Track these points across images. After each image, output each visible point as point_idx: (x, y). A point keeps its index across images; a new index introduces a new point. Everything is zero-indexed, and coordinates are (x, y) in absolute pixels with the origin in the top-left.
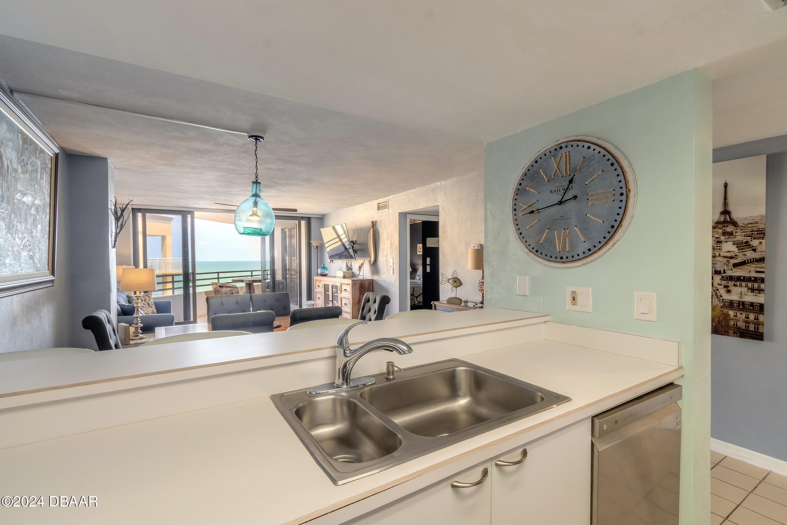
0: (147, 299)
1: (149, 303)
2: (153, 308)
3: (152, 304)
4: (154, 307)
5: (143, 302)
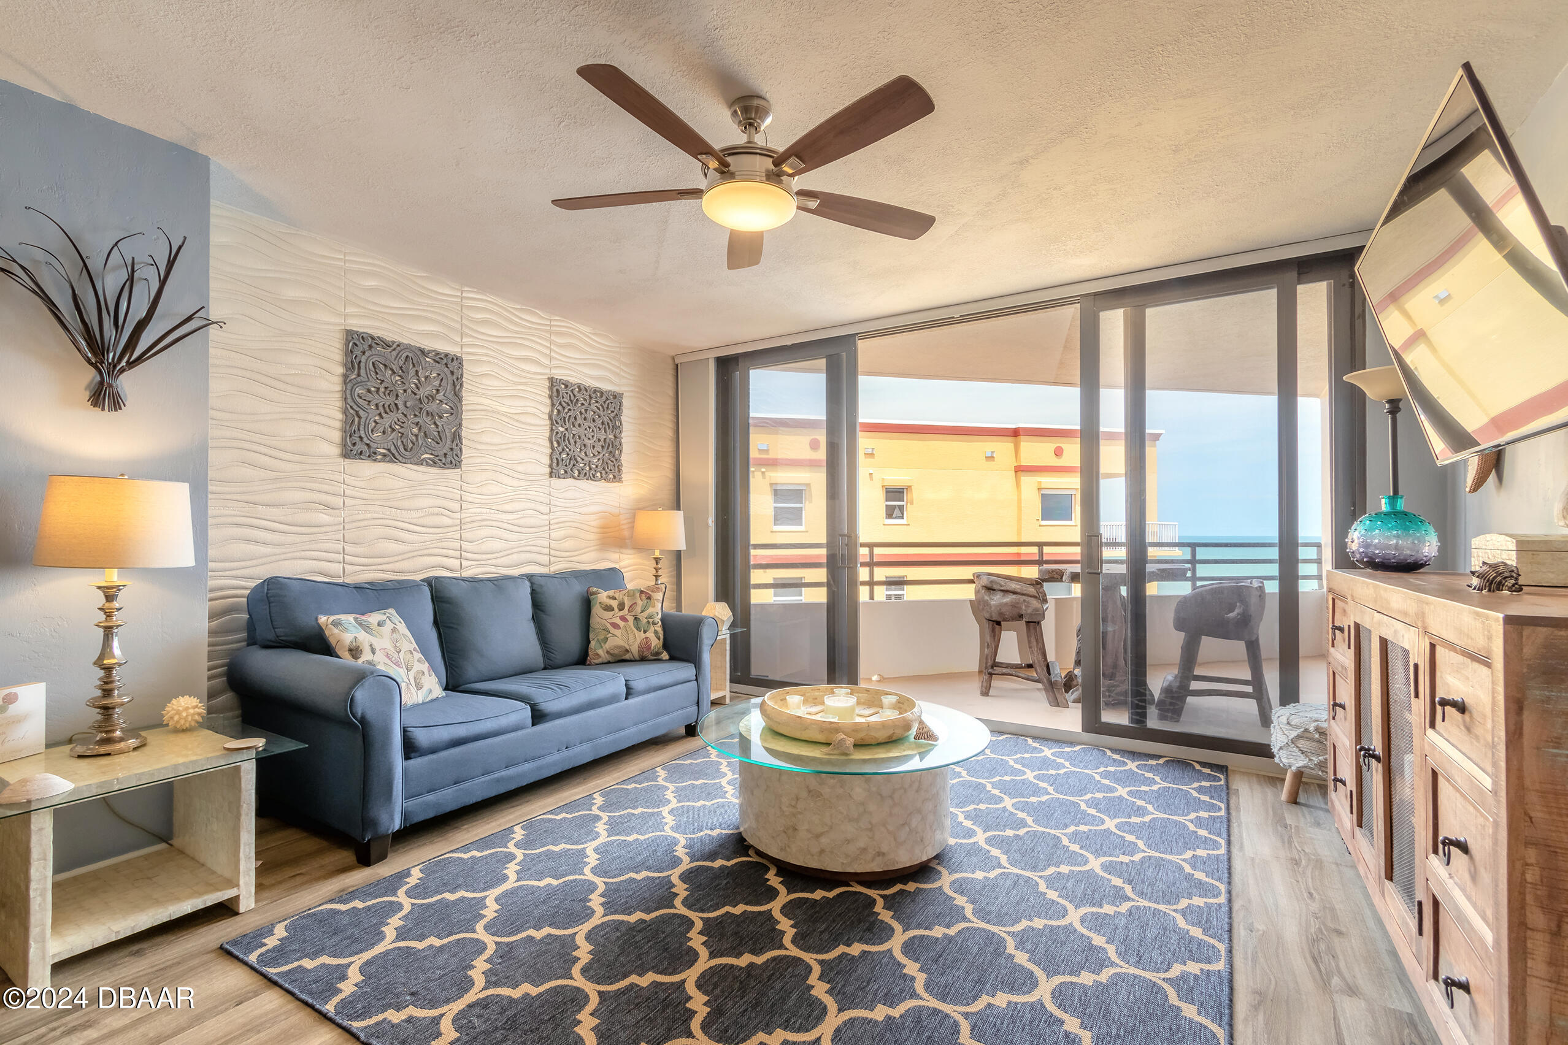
0: (640, 604)
1: (641, 616)
2: (650, 635)
3: (650, 622)
4: (656, 632)
5: (621, 613)
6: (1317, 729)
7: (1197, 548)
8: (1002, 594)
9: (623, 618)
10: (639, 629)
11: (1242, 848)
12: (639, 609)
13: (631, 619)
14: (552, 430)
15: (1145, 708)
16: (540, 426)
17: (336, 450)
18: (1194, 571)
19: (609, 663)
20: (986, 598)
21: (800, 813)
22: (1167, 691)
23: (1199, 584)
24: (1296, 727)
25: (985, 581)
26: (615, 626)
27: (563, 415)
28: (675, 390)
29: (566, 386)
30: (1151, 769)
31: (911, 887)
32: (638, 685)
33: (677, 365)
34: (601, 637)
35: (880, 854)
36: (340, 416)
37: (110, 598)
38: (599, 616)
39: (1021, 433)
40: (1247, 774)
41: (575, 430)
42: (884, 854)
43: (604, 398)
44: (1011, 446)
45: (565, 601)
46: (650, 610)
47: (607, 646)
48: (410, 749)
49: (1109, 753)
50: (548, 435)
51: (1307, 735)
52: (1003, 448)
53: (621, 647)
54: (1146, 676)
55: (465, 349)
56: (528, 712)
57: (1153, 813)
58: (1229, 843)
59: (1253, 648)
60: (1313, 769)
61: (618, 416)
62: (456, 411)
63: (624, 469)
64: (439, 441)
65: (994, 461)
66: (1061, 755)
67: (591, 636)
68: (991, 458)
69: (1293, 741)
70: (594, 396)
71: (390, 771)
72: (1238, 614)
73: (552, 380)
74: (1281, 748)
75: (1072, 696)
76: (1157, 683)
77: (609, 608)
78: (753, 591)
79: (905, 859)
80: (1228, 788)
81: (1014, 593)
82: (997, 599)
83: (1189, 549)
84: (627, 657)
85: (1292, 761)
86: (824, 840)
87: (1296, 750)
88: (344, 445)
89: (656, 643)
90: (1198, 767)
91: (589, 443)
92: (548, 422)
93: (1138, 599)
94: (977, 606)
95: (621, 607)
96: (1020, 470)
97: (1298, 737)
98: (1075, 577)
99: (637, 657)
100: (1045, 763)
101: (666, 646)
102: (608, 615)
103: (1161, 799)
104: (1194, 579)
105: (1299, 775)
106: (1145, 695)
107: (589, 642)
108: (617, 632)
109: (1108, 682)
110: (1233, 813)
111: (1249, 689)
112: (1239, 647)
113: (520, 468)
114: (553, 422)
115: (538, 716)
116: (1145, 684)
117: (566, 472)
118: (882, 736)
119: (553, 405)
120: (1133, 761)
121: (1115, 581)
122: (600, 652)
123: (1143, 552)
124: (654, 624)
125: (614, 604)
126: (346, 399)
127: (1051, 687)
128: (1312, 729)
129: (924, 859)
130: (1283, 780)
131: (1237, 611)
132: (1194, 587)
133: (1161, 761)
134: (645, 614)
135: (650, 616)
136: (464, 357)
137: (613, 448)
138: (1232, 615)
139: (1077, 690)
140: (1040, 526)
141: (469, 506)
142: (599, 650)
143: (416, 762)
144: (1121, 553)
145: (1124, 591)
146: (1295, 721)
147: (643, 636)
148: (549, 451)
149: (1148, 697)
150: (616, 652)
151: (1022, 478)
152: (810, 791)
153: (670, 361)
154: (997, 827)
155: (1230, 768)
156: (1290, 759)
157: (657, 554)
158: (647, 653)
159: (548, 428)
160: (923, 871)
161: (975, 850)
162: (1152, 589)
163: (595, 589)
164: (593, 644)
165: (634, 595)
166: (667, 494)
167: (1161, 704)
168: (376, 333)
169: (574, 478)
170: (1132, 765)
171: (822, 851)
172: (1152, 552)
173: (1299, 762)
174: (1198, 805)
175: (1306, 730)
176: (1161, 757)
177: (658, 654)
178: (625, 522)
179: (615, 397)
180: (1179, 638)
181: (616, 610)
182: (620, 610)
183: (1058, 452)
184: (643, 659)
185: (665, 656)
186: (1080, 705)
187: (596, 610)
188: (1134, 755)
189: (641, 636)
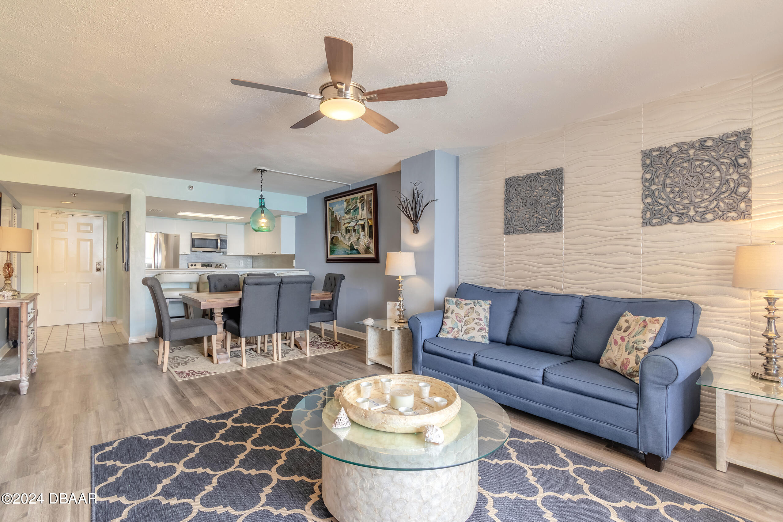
5: (624, 334)
9: (622, 338)
10: (626, 350)
12: (633, 334)
13: (627, 340)
17: (502, 231)
26: (616, 342)
36: (504, 216)
37: (400, 283)
46: (639, 337)
48: (424, 348)
53: (614, 359)
88: (504, 229)
89: (632, 365)
95: (627, 329)
99: (620, 372)
125: (625, 326)
126: (504, 208)
141: (571, 251)
143: (425, 354)
148: (641, 206)
150: (612, 362)
164: (604, 352)
165: (638, 321)
168: (518, 174)
177: (632, 375)
182: (625, 331)
184: (624, 376)
189: (626, 355)
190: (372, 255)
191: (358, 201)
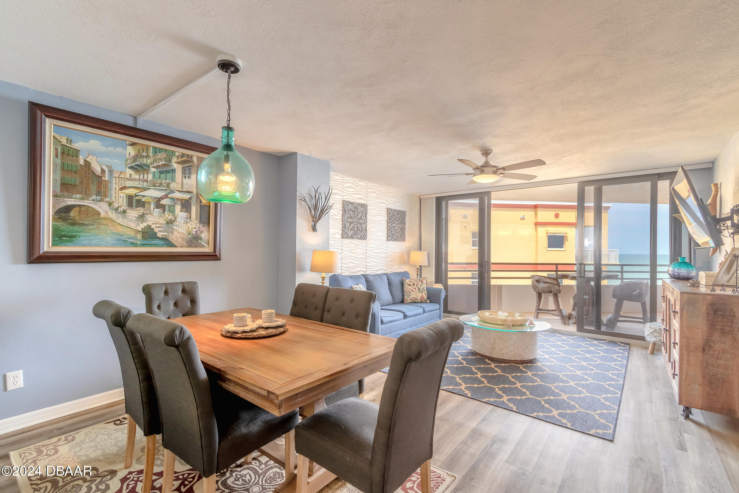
0: (420, 284)
1: (420, 288)
2: (423, 294)
3: (423, 290)
4: (425, 293)
5: (414, 287)
6: (659, 329)
7: (624, 266)
8: (543, 283)
9: (414, 288)
10: (420, 292)
11: (632, 363)
12: (419, 286)
13: (417, 289)
14: (388, 225)
15: (600, 326)
16: (383, 224)
17: (340, 236)
18: (622, 275)
19: (411, 303)
20: (537, 284)
21: (496, 343)
22: (609, 320)
23: (624, 281)
24: (652, 328)
25: (536, 278)
26: (413, 291)
27: (391, 220)
28: (420, 208)
29: (391, 210)
30: (602, 343)
31: (529, 365)
32: (427, 309)
33: (421, 199)
34: (408, 295)
35: (520, 355)
36: (341, 226)
37: (323, 280)
38: (407, 288)
39: (538, 207)
40: (637, 346)
41: (394, 225)
42: (521, 355)
43: (401, 213)
44: (533, 213)
45: (396, 281)
46: (423, 286)
47: (410, 297)
48: (382, 322)
49: (587, 339)
50: (386, 227)
51: (656, 331)
52: (529, 214)
53: (415, 298)
54: (601, 316)
55: (368, 202)
56: (402, 315)
57: (602, 354)
58: (627, 361)
59: (644, 305)
60: (658, 342)
61: (405, 218)
62: (366, 222)
63: (406, 237)
64: (362, 231)
65: (524, 220)
66: (570, 339)
67: (405, 294)
68: (523, 219)
69: (651, 333)
70: (398, 213)
71: (379, 327)
72: (637, 293)
73: (388, 209)
74: (647, 336)
75: (571, 321)
76: (605, 319)
77: (410, 285)
78: (449, 280)
79: (526, 358)
80: (629, 349)
81: (548, 283)
82: (541, 285)
83: (620, 267)
84: (416, 301)
85: (651, 340)
86: (504, 351)
87: (652, 336)
88: (342, 235)
89: (425, 297)
90: (619, 343)
91: (397, 229)
92: (386, 223)
93: (598, 286)
94: (534, 287)
95: (414, 284)
96: (537, 224)
97: (653, 332)
98: (573, 278)
99: (420, 302)
100: (564, 340)
101: (428, 298)
102: (410, 287)
103: (604, 351)
104: (622, 279)
105: (654, 344)
106: (601, 322)
107: (404, 295)
108: (413, 293)
109: (586, 317)
110: (630, 355)
111: (642, 320)
112: (639, 305)
113: (379, 238)
114: (388, 223)
115: (405, 317)
116: (601, 318)
117: (391, 239)
118: (519, 323)
119: (388, 217)
120: (596, 341)
121: (589, 280)
122: (408, 299)
123: (600, 269)
124: (425, 290)
125: (411, 284)
126: (343, 221)
127: (563, 317)
128: (657, 329)
129: (532, 358)
130: (649, 348)
131: (637, 291)
132: (622, 282)
133: (606, 341)
134: (421, 287)
135: (423, 288)
136: (368, 204)
137: (403, 230)
138: (635, 293)
139: (573, 320)
140: (547, 250)
141: (369, 251)
142: (407, 299)
143: (383, 326)
144: (592, 268)
145: (592, 283)
146: (652, 326)
147: (422, 294)
148: (387, 232)
149: (602, 323)
150: (413, 299)
151: (538, 228)
152: (499, 337)
153: (418, 198)
154: (551, 354)
155: (631, 344)
156: (650, 339)
157: (418, 267)
158: (423, 300)
159: (387, 225)
160: (531, 361)
161: (545, 359)
162: (604, 282)
163: (404, 279)
164: (405, 297)
165: (417, 281)
166: (416, 245)
167: (606, 325)
168: (349, 200)
169: (393, 241)
170: (595, 342)
171: (503, 354)
172: (604, 268)
173: (654, 339)
174: (618, 353)
175: (656, 329)
176: (606, 340)
177: (426, 300)
178: (406, 255)
179: (404, 212)
180: (615, 300)
181: (412, 286)
182: (414, 286)
183: (557, 216)
184: (421, 302)
185: (428, 301)
186: (576, 325)
187: (406, 286)
188: (596, 339)
189: (421, 294)
190: (208, 249)
191: (174, 160)
